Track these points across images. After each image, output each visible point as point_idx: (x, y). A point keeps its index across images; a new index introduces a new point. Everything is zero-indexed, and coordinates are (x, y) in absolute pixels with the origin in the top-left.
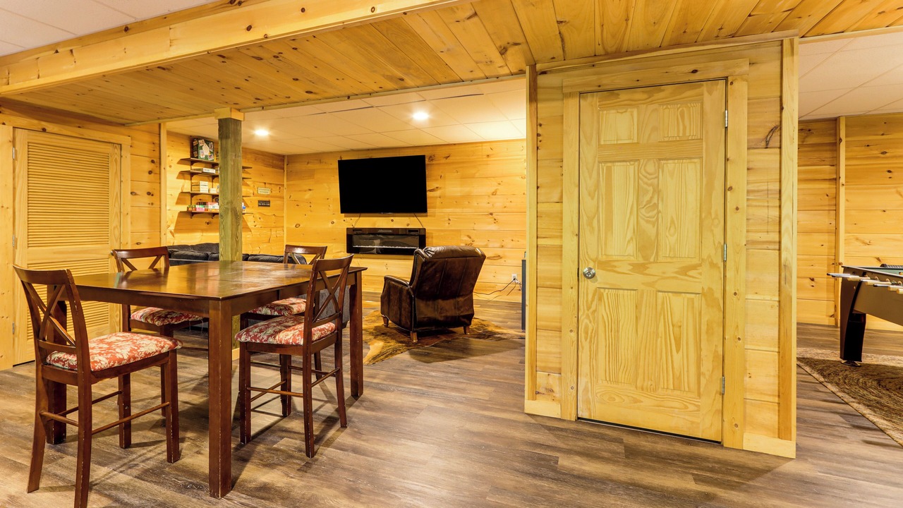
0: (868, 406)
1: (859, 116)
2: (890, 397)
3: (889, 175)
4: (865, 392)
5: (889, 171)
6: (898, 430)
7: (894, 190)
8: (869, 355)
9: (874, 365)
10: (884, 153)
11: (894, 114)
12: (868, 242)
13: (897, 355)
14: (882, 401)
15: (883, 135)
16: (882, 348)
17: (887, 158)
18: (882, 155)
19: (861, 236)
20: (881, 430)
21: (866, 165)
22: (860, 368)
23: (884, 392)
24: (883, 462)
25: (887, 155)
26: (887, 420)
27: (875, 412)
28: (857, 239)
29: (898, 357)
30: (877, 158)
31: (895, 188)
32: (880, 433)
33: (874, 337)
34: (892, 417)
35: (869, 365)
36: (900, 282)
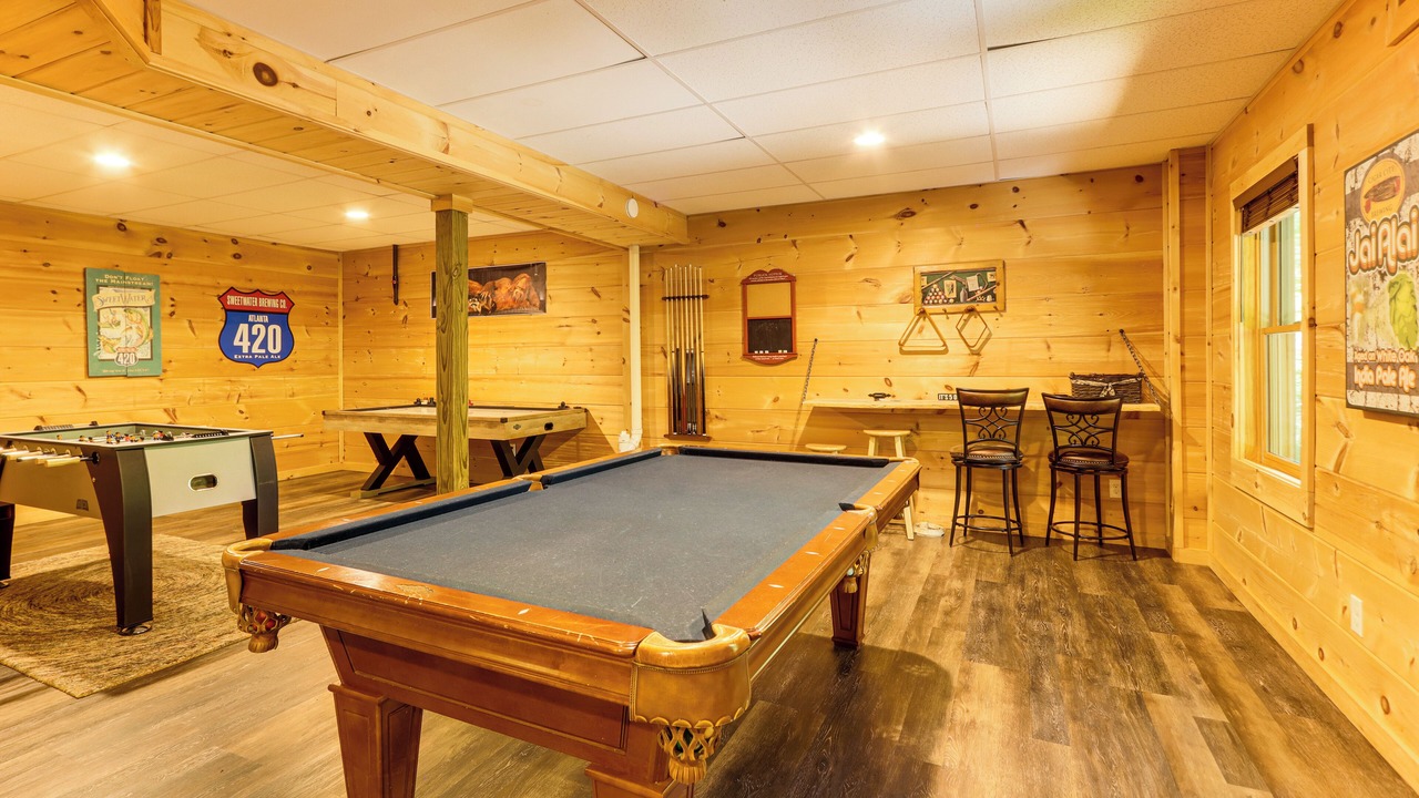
0: (9, 644)
1: (11, 204)
2: (42, 617)
3: (54, 297)
4: (9, 624)
5: (54, 292)
6: (45, 662)
7: (60, 319)
8: (24, 564)
9: (28, 578)
10: (46, 265)
11: (59, 211)
12: (26, 393)
13: (60, 552)
14: (31, 628)
15: (45, 238)
16: (43, 548)
17: (51, 272)
18: (44, 268)
19: (18, 386)
20: (23, 674)
21: (22, 279)
22: (7, 590)
23: (35, 613)
24: (20, 722)
25: (51, 268)
26: (31, 655)
27: (17, 649)
28: (12, 391)
29: (62, 555)
30: (39, 270)
31: (61, 316)
32: (21, 679)
33: (35, 535)
34: (40, 648)
35: (20, 580)
36: (53, 450)
